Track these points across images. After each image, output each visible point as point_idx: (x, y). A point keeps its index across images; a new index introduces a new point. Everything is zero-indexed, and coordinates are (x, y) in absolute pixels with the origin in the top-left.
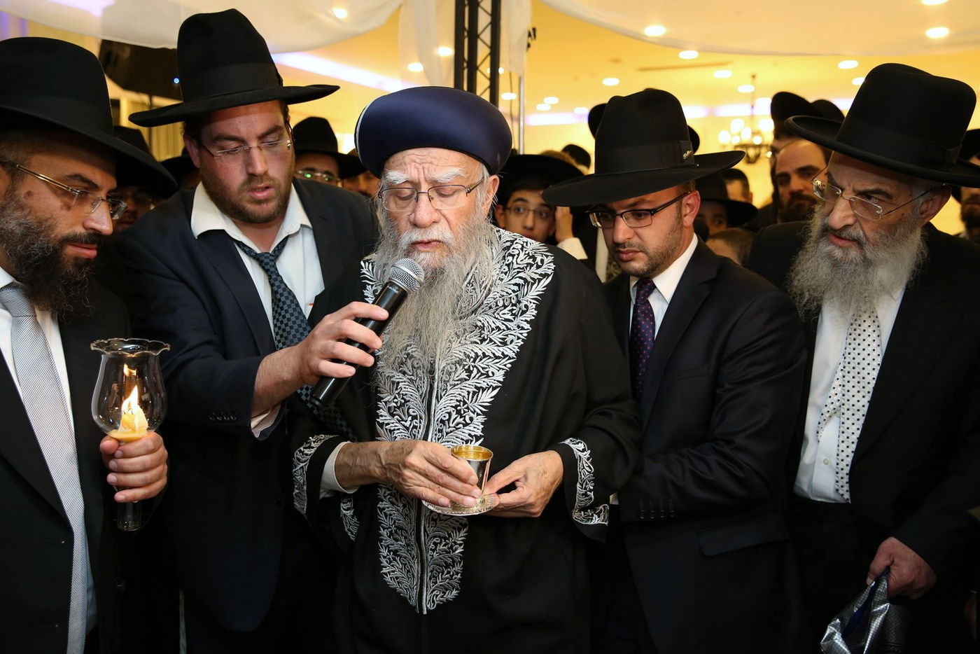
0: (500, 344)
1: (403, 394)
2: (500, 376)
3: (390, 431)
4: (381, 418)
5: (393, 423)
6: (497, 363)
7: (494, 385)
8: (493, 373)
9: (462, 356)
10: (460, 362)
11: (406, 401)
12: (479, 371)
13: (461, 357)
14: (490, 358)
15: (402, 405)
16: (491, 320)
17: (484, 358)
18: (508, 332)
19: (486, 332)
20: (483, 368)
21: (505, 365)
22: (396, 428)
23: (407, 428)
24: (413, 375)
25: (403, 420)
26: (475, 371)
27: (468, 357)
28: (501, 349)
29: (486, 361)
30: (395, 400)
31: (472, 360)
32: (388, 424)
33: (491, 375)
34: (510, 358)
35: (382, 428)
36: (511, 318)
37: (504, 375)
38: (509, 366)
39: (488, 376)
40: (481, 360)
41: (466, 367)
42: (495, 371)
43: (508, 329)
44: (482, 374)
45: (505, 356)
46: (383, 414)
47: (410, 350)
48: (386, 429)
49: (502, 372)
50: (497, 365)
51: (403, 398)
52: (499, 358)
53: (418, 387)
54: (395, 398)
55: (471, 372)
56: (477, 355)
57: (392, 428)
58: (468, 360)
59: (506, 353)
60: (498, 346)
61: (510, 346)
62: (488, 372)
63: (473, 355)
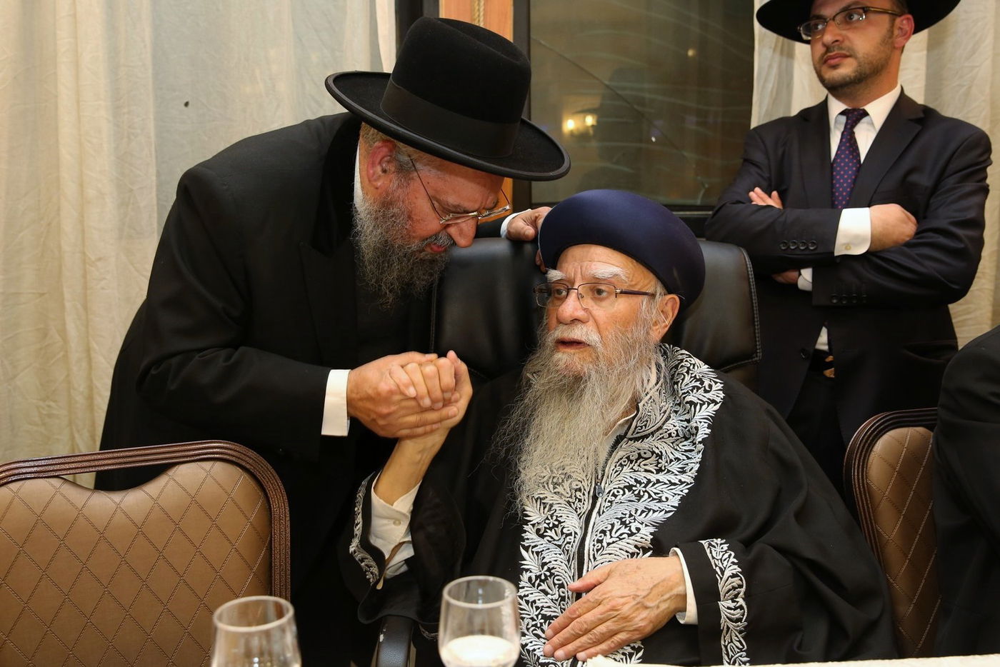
0: (677, 473)
1: (557, 516)
2: (675, 501)
3: (538, 553)
4: (527, 541)
5: (542, 544)
6: (672, 489)
7: (667, 510)
8: (667, 499)
9: (633, 482)
10: (630, 488)
11: (560, 522)
12: (650, 496)
13: (631, 483)
14: (666, 484)
15: (557, 526)
16: (669, 450)
17: (657, 483)
18: (689, 461)
19: (663, 462)
20: (655, 494)
21: (682, 491)
22: (545, 549)
23: (559, 546)
24: (571, 497)
25: (554, 540)
26: (646, 495)
27: (640, 483)
28: (679, 477)
29: (659, 487)
30: (547, 521)
31: (643, 485)
32: (536, 546)
33: (664, 499)
34: (688, 484)
35: (527, 551)
36: (692, 448)
37: (680, 500)
38: (687, 491)
39: (660, 501)
40: (654, 484)
41: (636, 492)
42: (670, 497)
43: (688, 458)
44: (654, 499)
45: (681, 482)
46: (530, 535)
47: (567, 470)
48: (533, 552)
49: (679, 497)
50: (672, 491)
51: (556, 520)
52: (675, 484)
53: (576, 508)
54: (547, 519)
55: (642, 496)
56: (649, 481)
57: (540, 550)
58: (638, 485)
59: (683, 480)
60: (676, 475)
61: (689, 474)
62: (661, 497)
63: (645, 481)
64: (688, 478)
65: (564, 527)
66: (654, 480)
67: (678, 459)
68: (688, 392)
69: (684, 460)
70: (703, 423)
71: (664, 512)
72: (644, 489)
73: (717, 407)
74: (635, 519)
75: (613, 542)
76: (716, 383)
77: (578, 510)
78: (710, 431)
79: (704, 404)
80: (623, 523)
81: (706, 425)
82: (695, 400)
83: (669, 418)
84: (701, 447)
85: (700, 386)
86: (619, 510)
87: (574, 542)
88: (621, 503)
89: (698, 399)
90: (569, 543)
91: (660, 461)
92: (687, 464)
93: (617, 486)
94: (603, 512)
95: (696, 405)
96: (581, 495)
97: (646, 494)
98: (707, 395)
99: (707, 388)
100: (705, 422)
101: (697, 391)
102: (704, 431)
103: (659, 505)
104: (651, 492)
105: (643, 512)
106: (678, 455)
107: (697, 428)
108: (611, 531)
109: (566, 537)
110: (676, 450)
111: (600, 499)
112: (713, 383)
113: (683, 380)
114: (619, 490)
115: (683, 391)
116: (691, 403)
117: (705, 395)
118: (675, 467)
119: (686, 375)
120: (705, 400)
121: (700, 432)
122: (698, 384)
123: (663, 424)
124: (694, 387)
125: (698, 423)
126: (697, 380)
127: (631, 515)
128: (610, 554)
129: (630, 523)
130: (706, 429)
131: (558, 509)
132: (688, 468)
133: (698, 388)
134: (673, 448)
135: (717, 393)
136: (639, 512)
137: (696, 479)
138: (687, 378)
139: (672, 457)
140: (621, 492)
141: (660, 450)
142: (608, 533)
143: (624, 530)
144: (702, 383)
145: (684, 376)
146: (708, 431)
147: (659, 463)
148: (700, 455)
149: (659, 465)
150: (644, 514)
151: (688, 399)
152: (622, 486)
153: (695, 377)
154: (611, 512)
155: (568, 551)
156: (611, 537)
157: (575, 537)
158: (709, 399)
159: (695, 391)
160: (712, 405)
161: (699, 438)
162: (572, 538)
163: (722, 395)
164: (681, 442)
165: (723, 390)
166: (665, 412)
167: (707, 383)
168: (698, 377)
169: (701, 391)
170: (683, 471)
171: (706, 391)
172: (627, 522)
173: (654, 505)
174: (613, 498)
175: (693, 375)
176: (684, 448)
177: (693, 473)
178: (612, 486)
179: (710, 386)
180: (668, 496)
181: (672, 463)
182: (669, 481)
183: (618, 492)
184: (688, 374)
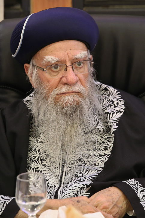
64: (108, 152)
65: (49, 183)
66: (91, 154)
67: (103, 142)
68: (106, 108)
69: (106, 142)
70: (114, 123)
71: (97, 171)
72: (87, 160)
73: (122, 114)
74: (82, 175)
75: (72, 185)
76: (120, 101)
77: (55, 173)
78: (117, 127)
79: (114, 113)
80: (77, 177)
81: (115, 124)
82: (110, 112)
83: (98, 122)
84: (113, 135)
85: (112, 104)
86: (74, 171)
87: (54, 189)
88: (76, 167)
89: (111, 111)
90: (52, 190)
91: (95, 144)
92: (108, 145)
93: (73, 159)
94: (68, 174)
95: (110, 114)
96: (56, 165)
97: (88, 162)
98: (116, 109)
99: (116, 105)
100: (115, 123)
101: (111, 107)
102: (114, 127)
103: (95, 167)
104: (90, 161)
105: (86, 171)
106: (103, 140)
107: (111, 126)
108: (71, 182)
109: (50, 187)
110: (103, 138)
111: (65, 167)
112: (119, 102)
113: (103, 102)
114: (74, 161)
115: (103, 108)
116: (107, 113)
117: (114, 108)
118: (102, 147)
119: (105, 99)
120: (115, 111)
121: (112, 128)
122: (111, 103)
123: (96, 126)
124: (109, 105)
125: (111, 123)
126: (111, 102)
127: (81, 173)
128: (70, 190)
129: (80, 176)
130: (115, 126)
131: (44, 173)
132: (108, 147)
133: (111, 106)
134: (101, 137)
135: (121, 107)
136: (85, 171)
137: (112, 152)
138: (105, 101)
139: (100, 142)
140: (76, 162)
141: (95, 139)
142: (70, 183)
143: (77, 179)
144: (113, 102)
145: (104, 100)
146: (116, 127)
147: (94, 146)
148: (113, 140)
149: (95, 147)
150: (87, 172)
151: (106, 111)
152: (76, 159)
153: (109, 100)
154: (71, 173)
155: (51, 193)
156: (71, 183)
157: (55, 188)
158: (117, 110)
159: (109, 107)
160: (119, 113)
161: (112, 131)
162: (53, 188)
163: (124, 107)
164: (105, 134)
165: (125, 105)
166: (96, 120)
167: (115, 102)
168: (111, 100)
169: (113, 107)
170: (106, 149)
171: (115, 107)
172: (79, 176)
173: (92, 167)
174: (72, 165)
175: (108, 99)
176: (106, 136)
177: (111, 150)
178: (71, 159)
179: (118, 104)
180: (98, 162)
181: (101, 145)
182: (99, 154)
183: (74, 162)
184: (106, 99)
